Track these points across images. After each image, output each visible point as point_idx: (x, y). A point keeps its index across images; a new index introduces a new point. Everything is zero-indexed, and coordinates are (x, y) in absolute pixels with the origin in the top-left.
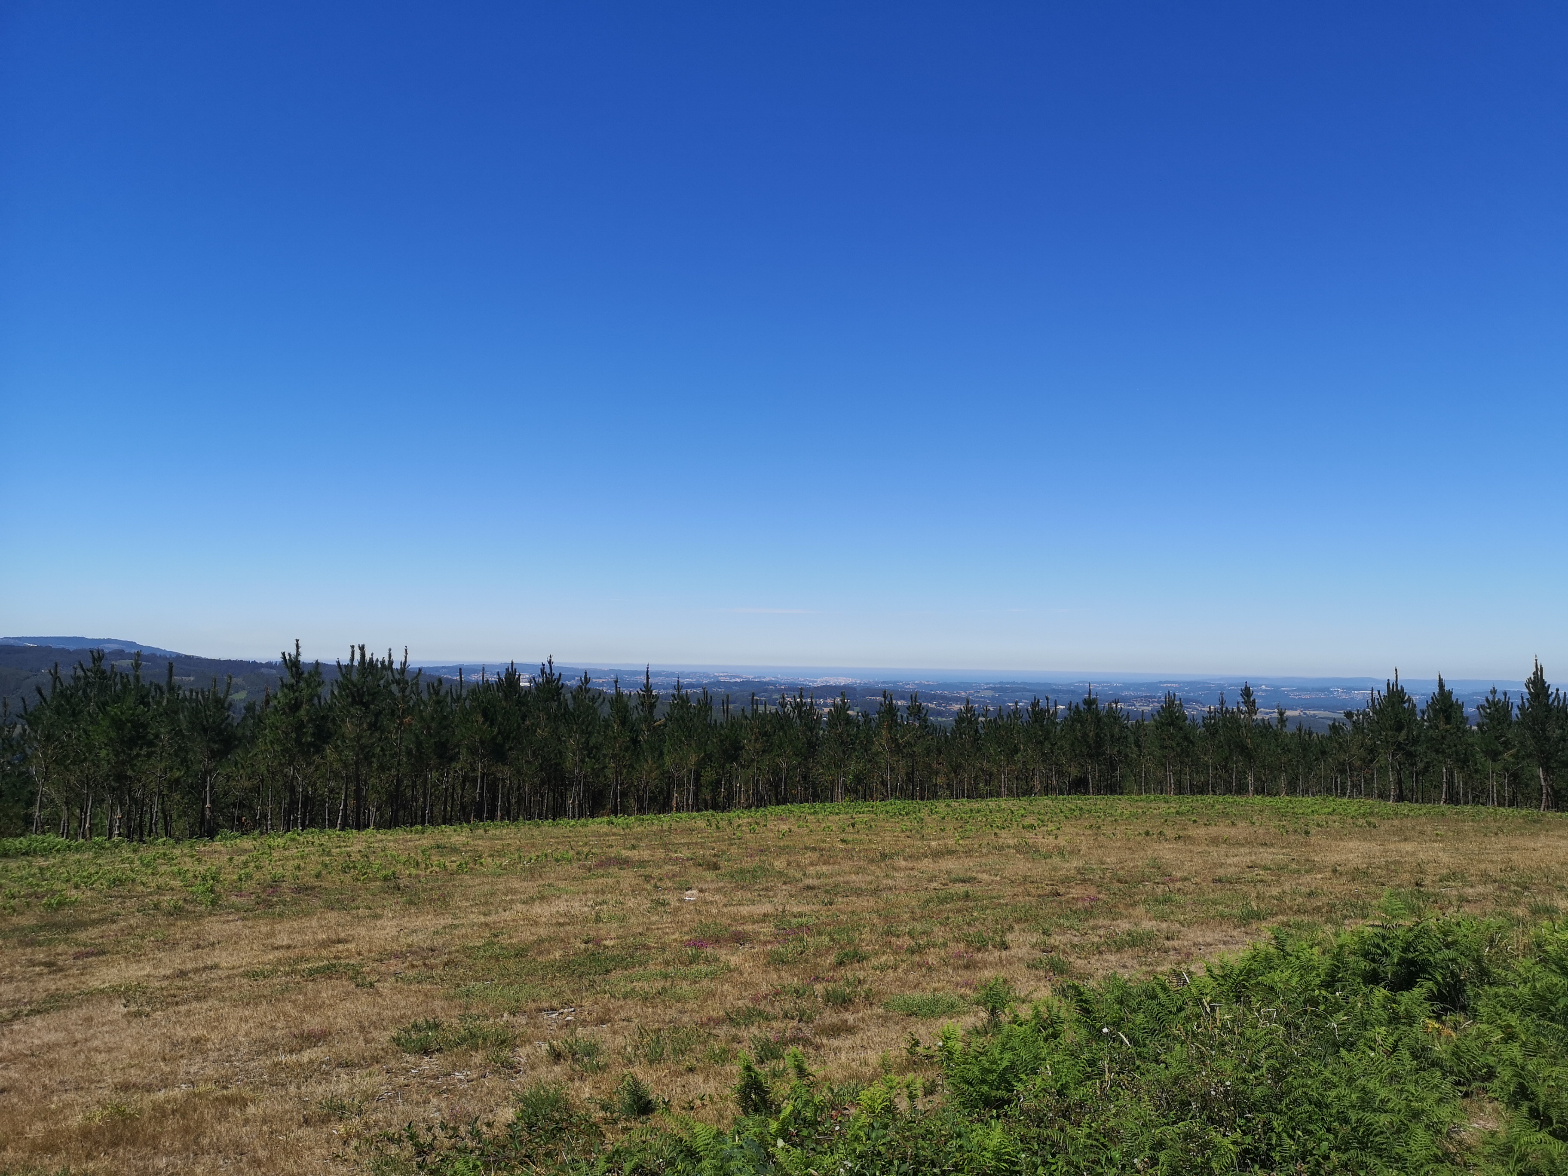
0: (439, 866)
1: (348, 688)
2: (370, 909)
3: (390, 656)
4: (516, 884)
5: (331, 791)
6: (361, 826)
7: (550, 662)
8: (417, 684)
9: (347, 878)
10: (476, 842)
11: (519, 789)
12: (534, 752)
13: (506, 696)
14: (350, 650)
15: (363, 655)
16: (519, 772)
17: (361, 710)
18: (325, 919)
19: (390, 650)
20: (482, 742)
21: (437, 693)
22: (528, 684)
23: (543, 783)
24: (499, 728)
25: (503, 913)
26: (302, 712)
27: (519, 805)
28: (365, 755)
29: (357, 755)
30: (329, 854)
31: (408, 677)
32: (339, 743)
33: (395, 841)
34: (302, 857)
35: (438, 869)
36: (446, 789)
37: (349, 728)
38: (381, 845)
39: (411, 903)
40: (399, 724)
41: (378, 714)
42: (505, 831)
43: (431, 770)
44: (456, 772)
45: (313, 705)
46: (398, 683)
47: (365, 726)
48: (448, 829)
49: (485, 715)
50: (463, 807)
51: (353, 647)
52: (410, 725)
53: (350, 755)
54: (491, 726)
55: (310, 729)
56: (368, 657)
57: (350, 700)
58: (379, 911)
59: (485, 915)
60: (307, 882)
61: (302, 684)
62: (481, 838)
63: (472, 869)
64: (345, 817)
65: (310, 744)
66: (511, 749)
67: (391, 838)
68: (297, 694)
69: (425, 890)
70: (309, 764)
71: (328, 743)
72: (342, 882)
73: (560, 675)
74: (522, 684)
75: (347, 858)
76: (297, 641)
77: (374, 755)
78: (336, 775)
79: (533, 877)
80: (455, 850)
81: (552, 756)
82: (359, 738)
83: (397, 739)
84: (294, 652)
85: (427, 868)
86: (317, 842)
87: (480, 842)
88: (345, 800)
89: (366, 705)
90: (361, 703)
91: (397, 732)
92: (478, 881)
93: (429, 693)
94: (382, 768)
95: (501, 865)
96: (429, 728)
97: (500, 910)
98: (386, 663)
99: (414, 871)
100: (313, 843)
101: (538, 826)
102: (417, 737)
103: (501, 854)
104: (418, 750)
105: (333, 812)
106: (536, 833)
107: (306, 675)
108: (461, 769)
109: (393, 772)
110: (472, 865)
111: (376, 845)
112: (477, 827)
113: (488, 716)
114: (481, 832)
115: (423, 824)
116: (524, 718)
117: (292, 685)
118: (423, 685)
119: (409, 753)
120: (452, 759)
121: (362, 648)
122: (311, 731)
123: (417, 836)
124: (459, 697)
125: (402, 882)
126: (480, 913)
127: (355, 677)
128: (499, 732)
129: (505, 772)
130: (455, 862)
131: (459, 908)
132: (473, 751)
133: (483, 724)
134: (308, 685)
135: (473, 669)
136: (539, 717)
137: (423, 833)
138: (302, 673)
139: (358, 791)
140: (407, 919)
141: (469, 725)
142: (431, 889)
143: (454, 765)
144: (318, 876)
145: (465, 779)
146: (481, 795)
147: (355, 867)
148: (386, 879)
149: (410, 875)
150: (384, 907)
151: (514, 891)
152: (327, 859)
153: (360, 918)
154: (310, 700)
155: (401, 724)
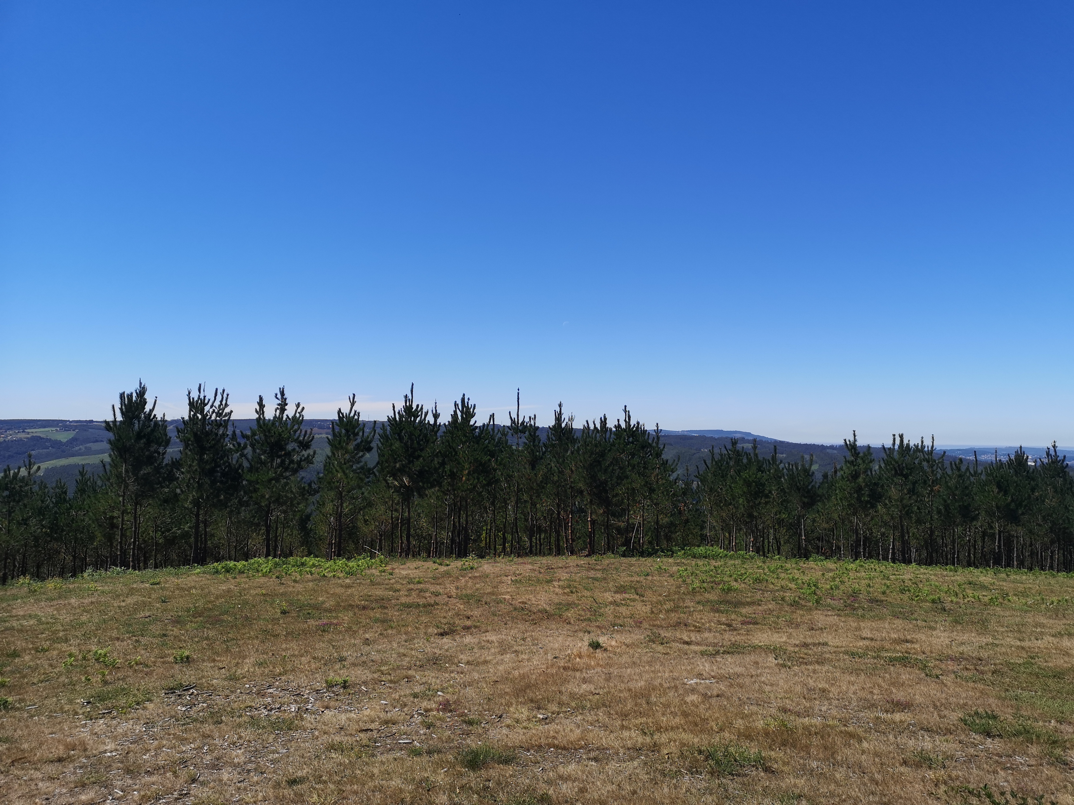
0: (974, 597)
1: (892, 464)
2: (926, 622)
3: (922, 442)
4: (1043, 620)
5: (883, 534)
6: (907, 561)
7: (1054, 447)
8: (942, 462)
9: (905, 597)
10: (1001, 583)
11: (1031, 545)
12: (1044, 517)
13: (1016, 473)
14: (892, 437)
15: (902, 441)
16: (1031, 532)
17: (902, 480)
18: (894, 624)
19: (922, 438)
20: (998, 507)
21: (959, 469)
22: (1033, 464)
23: (1052, 542)
24: (1012, 497)
25: (1036, 641)
26: (860, 480)
27: (1032, 558)
28: (907, 512)
29: (901, 512)
30: (888, 579)
31: (935, 457)
32: (887, 502)
33: (935, 575)
34: (870, 579)
35: (973, 600)
36: (969, 541)
37: (894, 492)
38: (925, 577)
39: (957, 622)
40: (930, 491)
41: (914, 483)
42: (1024, 577)
43: (957, 526)
44: (977, 528)
45: (868, 475)
46: (928, 462)
47: (905, 491)
48: (976, 571)
49: (999, 486)
50: (983, 555)
51: (894, 435)
52: (939, 491)
53: (896, 512)
54: (1005, 495)
55: (866, 491)
56: (905, 442)
57: (893, 472)
58: (932, 624)
59: (1020, 640)
60: (877, 596)
61: (860, 461)
62: (1005, 580)
63: (1001, 603)
64: (893, 554)
65: (867, 502)
66: (1023, 514)
67: (931, 572)
68: (856, 467)
69: (966, 614)
70: (866, 516)
71: (879, 502)
72: (901, 600)
73: (1065, 457)
74: (1029, 463)
75: (903, 584)
76: (854, 431)
77: (912, 512)
78: (885, 524)
79: (1057, 616)
80: (983, 587)
81: (1061, 521)
82: (902, 499)
83: (929, 501)
84: (852, 439)
85: (964, 597)
86: (878, 569)
87: (1004, 584)
88: (893, 542)
89: (906, 476)
90: (902, 474)
91: (929, 497)
92: (1008, 613)
93: (952, 469)
94: (919, 522)
95: (1026, 603)
96: (954, 495)
97: (1033, 638)
98: (920, 447)
99: (955, 600)
100: (875, 570)
101: (1054, 576)
102: (945, 501)
103: (1024, 594)
104: (946, 509)
105: (886, 550)
106: (1053, 581)
107: (861, 455)
108: (981, 527)
109: (928, 525)
110: (1001, 600)
111: (921, 576)
112: (1000, 572)
113: (1002, 487)
114: (1003, 575)
115: (954, 565)
116: (1033, 490)
117: (852, 462)
118: (947, 464)
119: (939, 512)
120: (975, 518)
121: (901, 436)
122: (867, 493)
123: (951, 573)
124: (976, 472)
125: (948, 606)
126: (1015, 638)
127: (896, 455)
128: (1013, 500)
129: (1019, 531)
130: (986, 596)
131: (997, 631)
132: (990, 514)
133: (998, 493)
134: (864, 462)
135: (985, 451)
136: (1046, 490)
137: (956, 572)
138: (859, 453)
139: (902, 536)
140: (955, 633)
141: (986, 494)
142: (971, 614)
143: (974, 523)
144: (884, 593)
145: (984, 534)
146: (999, 547)
147: (909, 591)
148: (933, 601)
149: (952, 601)
150: (936, 622)
151: (1043, 626)
152: (888, 582)
153: (919, 628)
154: (865, 472)
155: (932, 490)
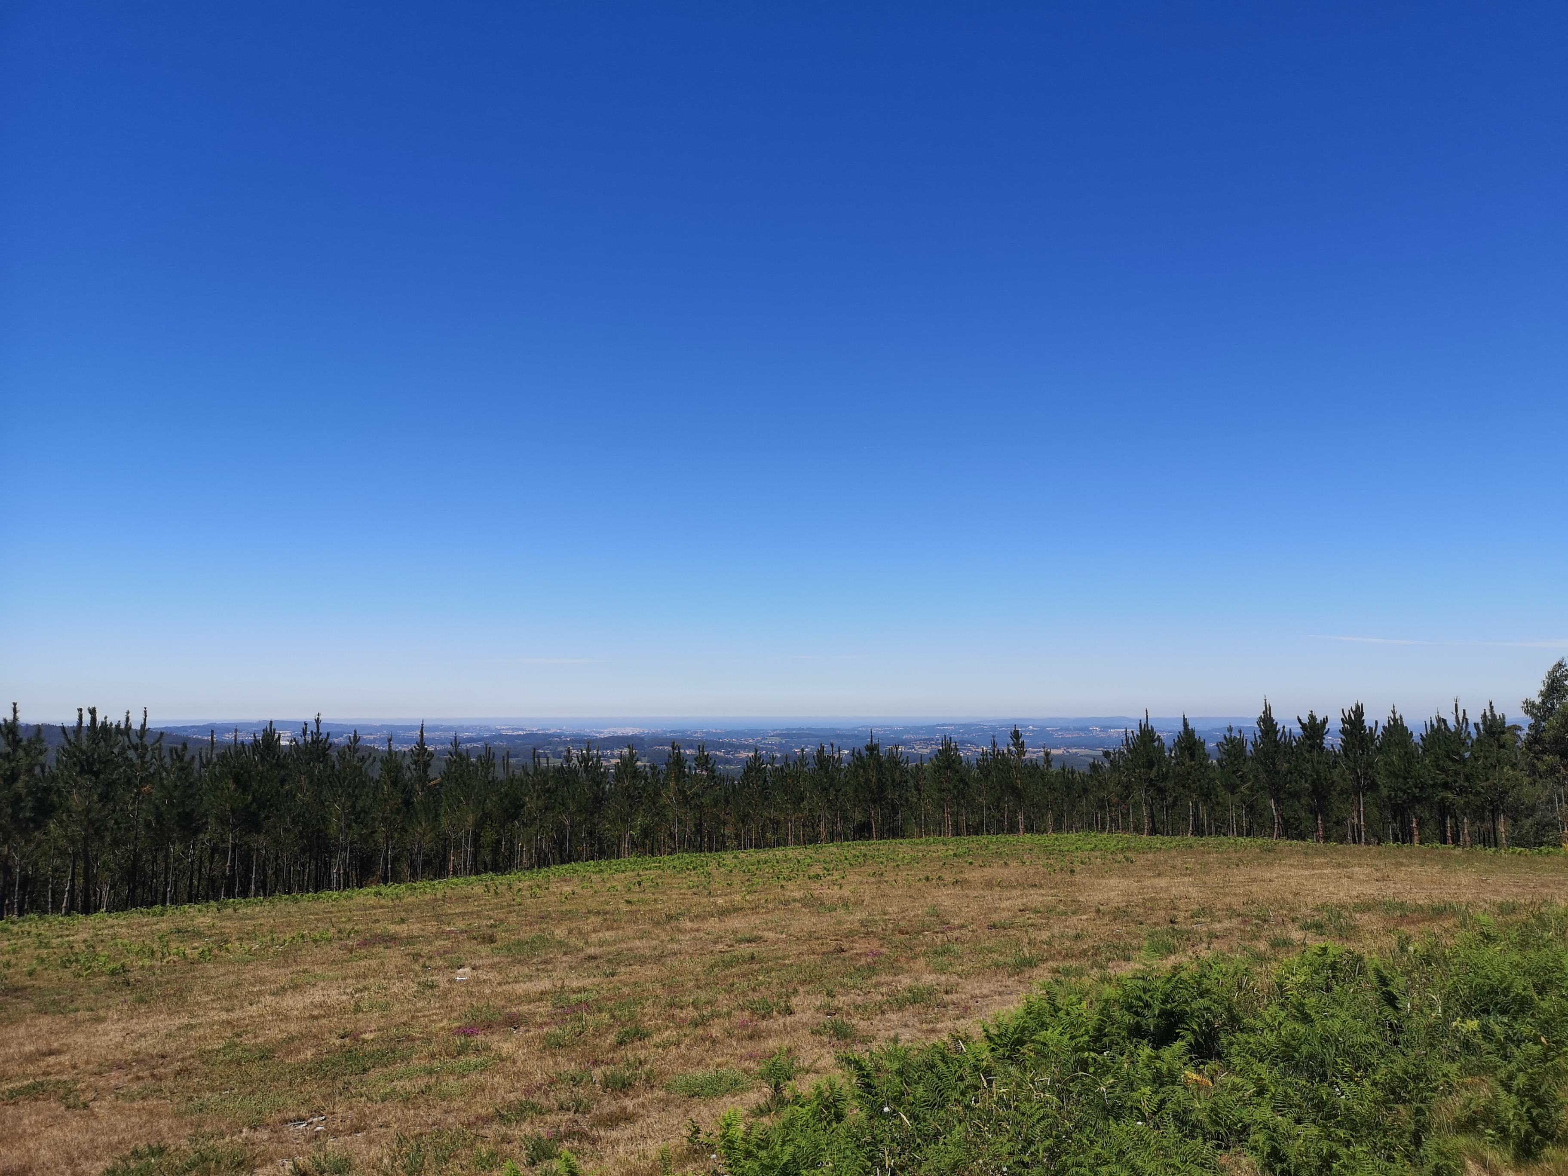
0: (178, 954)
1: (75, 756)
2: (92, 1010)
3: (128, 719)
4: (265, 972)
5: (56, 870)
6: (88, 909)
7: (317, 720)
8: (160, 748)
9: (67, 974)
10: (223, 924)
11: (277, 858)
12: (293, 819)
13: (262, 759)
14: (77, 713)
15: (94, 719)
16: (276, 841)
17: (90, 780)
18: (36, 1026)
19: (128, 713)
20: (233, 810)
21: (181, 758)
22: (288, 743)
23: (303, 851)
24: (253, 796)
25: (249, 1008)
27: (277, 877)
28: (96, 830)
29: (86, 830)
30: (47, 946)
31: (148, 741)
32: (64, 817)
33: (129, 926)
34: (14, 951)
35: (176, 958)
36: (192, 863)
37: (76, 800)
38: (111, 931)
39: (141, 1000)
40: (137, 794)
41: (110, 784)
42: (257, 909)
43: (173, 843)
44: (204, 843)
45: (34, 775)
46: (136, 748)
47: (95, 797)
48: (192, 910)
49: (237, 780)
50: (212, 880)
51: (80, 710)
52: (150, 794)
53: (76, 830)
54: (243, 793)
55: (29, 802)
56: (100, 719)
57: (78, 769)
58: (102, 1013)
59: (228, 1011)
60: (17, 981)
61: (21, 753)
62: (230, 918)
63: (216, 956)
64: (72, 899)
65: (30, 819)
66: (267, 817)
67: (124, 923)
68: (14, 764)
69: (159, 984)
70: (28, 842)
71: (51, 818)
72: (59, 980)
73: (329, 733)
74: (283, 743)
75: (69, 950)
76: (15, 704)
77: (106, 829)
78: (62, 853)
79: (286, 961)
80: (198, 934)
81: (314, 822)
82: (88, 811)
83: (134, 810)
84: (10, 718)
85: (163, 957)
86: (34, 931)
87: (228, 924)
88: (73, 880)
89: (96, 774)
90: (91, 772)
91: (134, 803)
92: (222, 970)
93: (172, 758)
94: (116, 843)
95: (250, 950)
96: (171, 797)
97: (246, 1004)
98: (123, 726)
99: (147, 962)
100: (29, 933)
101: (296, 901)
102: (157, 808)
103: (251, 936)
104: (158, 822)
105: (57, 895)
106: (293, 909)
107: (24, 743)
108: (209, 841)
109: (130, 847)
110: (216, 952)
111: (106, 931)
112: (226, 906)
113: (242, 782)
114: (230, 911)
115: (164, 904)
116: (283, 782)
117: (8, 754)
118: (165, 749)
119: (148, 825)
120: (197, 831)
121: (93, 712)
122: (30, 805)
123: (155, 918)
124: (209, 762)
125: (132, 977)
126: (222, 1009)
127: (85, 743)
128: (254, 799)
129: (260, 841)
130: (197, 948)
131: (198, 1004)
132: (222, 821)
133: (236, 790)
134: (27, 754)
135: (225, 728)
136: (299, 781)
137: (162, 915)
138: (21, 740)
139: (86, 870)
140: (135, 1021)
141: (218, 793)
142: (168, 982)
143: (201, 836)
144: (31, 974)
145: (214, 850)
146: (232, 868)
147: (77, 961)
148: (113, 973)
149: (143, 967)
150: (109, 1007)
151: (262, 981)
152: (44, 952)
153: (78, 1023)
155: (138, 794)
